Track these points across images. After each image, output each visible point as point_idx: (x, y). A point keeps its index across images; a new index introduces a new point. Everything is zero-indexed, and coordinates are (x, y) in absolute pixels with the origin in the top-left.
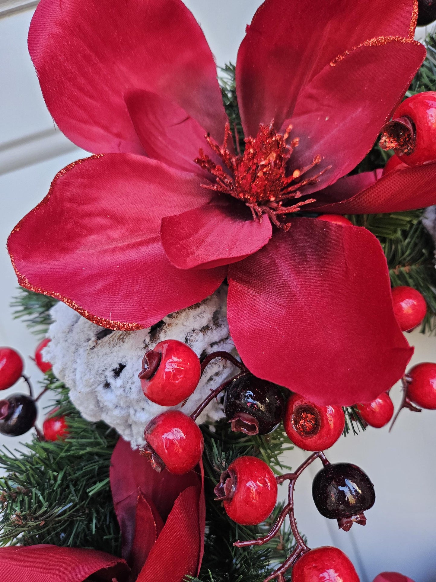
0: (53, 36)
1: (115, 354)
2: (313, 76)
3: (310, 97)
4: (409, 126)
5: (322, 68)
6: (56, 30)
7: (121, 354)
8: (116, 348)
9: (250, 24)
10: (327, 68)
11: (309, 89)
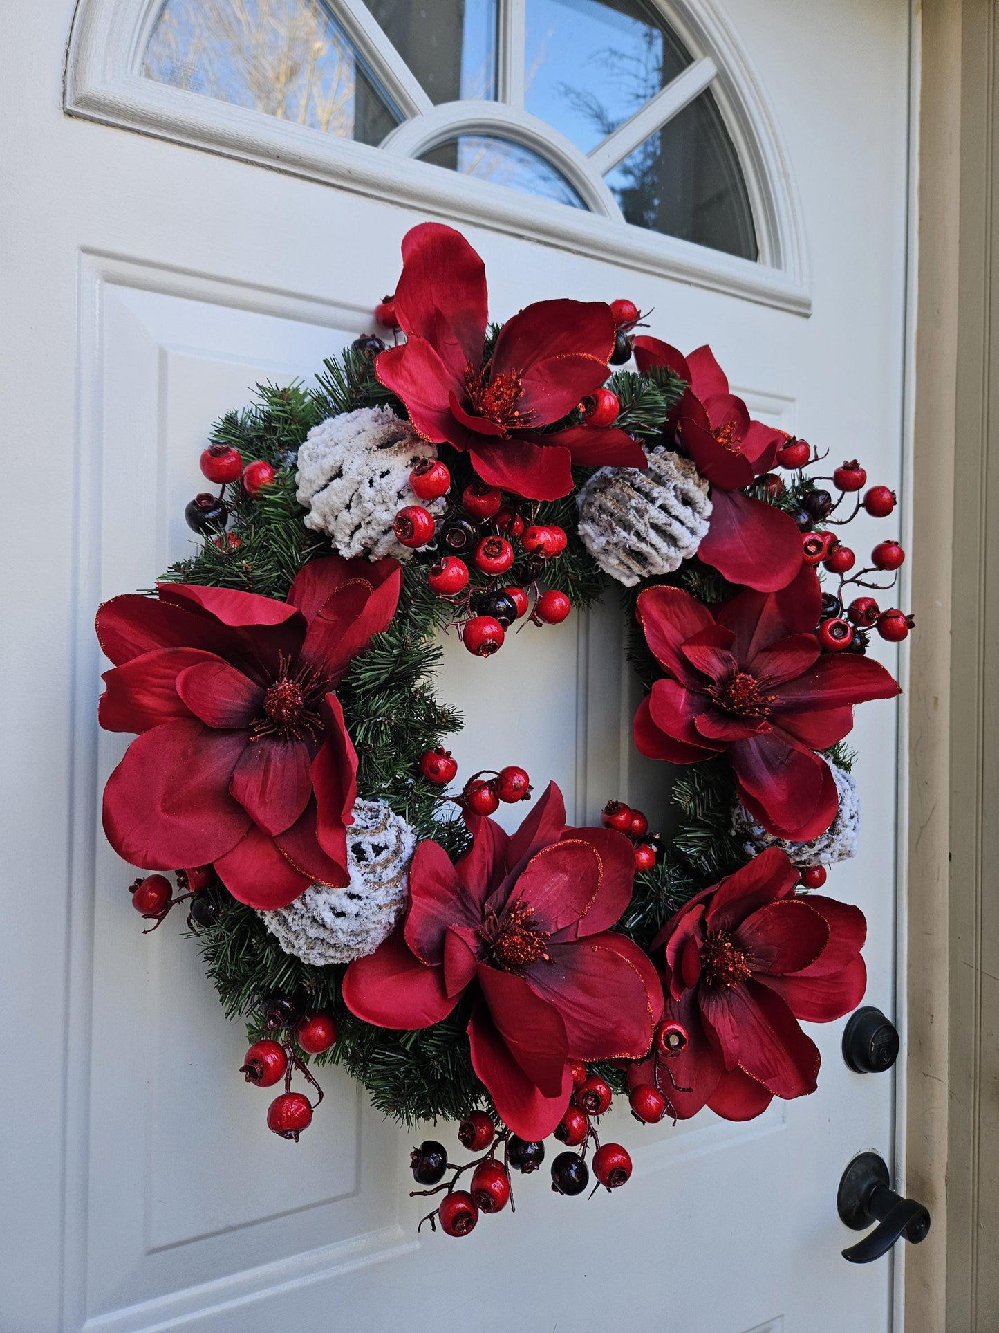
0: (414, 251)
1: (388, 461)
2: (543, 359)
3: (538, 370)
4: (595, 401)
5: (550, 357)
6: (416, 248)
7: (392, 463)
8: (391, 458)
9: (523, 309)
10: (553, 358)
11: (539, 365)
